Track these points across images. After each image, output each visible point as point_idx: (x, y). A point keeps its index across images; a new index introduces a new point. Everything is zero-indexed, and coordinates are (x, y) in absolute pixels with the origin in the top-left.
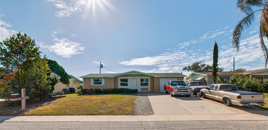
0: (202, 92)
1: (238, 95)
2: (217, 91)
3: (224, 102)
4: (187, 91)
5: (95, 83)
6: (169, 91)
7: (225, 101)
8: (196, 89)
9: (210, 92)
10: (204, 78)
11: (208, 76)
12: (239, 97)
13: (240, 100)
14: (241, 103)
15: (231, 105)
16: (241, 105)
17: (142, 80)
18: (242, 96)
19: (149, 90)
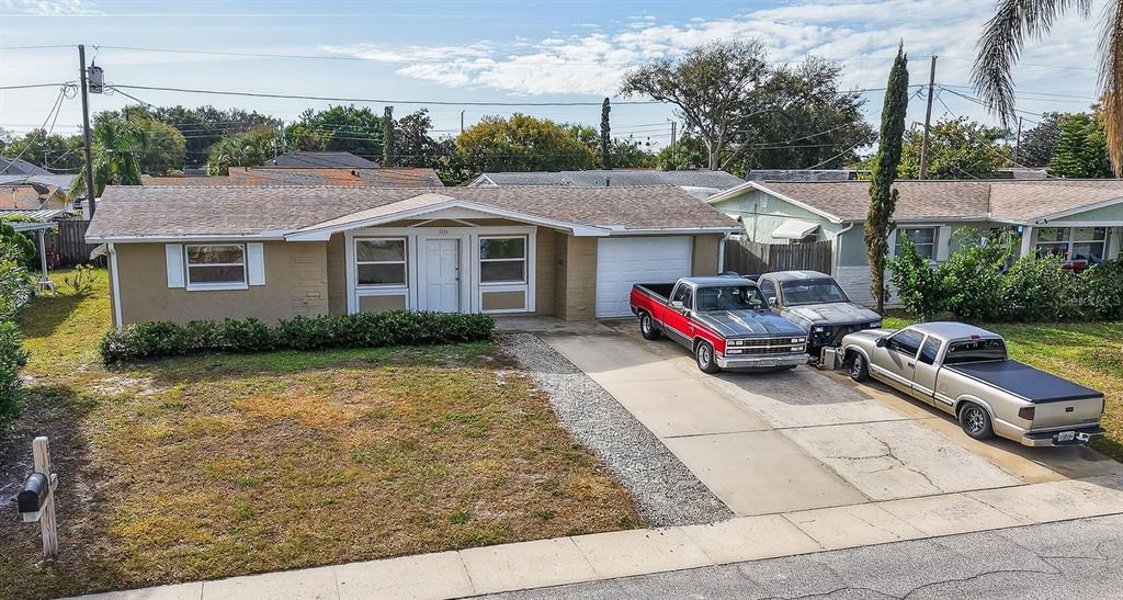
0: (851, 354)
1: (1026, 403)
2: (934, 368)
3: (963, 418)
4: (788, 350)
5: (197, 276)
6: (692, 340)
7: (966, 415)
8: (819, 330)
9: (898, 362)
10: (817, 230)
11: (845, 225)
12: (1026, 413)
13: (1028, 423)
14: (1031, 435)
15: (991, 436)
16: (1031, 443)
17: (491, 247)
18: (1038, 408)
19: (530, 305)
